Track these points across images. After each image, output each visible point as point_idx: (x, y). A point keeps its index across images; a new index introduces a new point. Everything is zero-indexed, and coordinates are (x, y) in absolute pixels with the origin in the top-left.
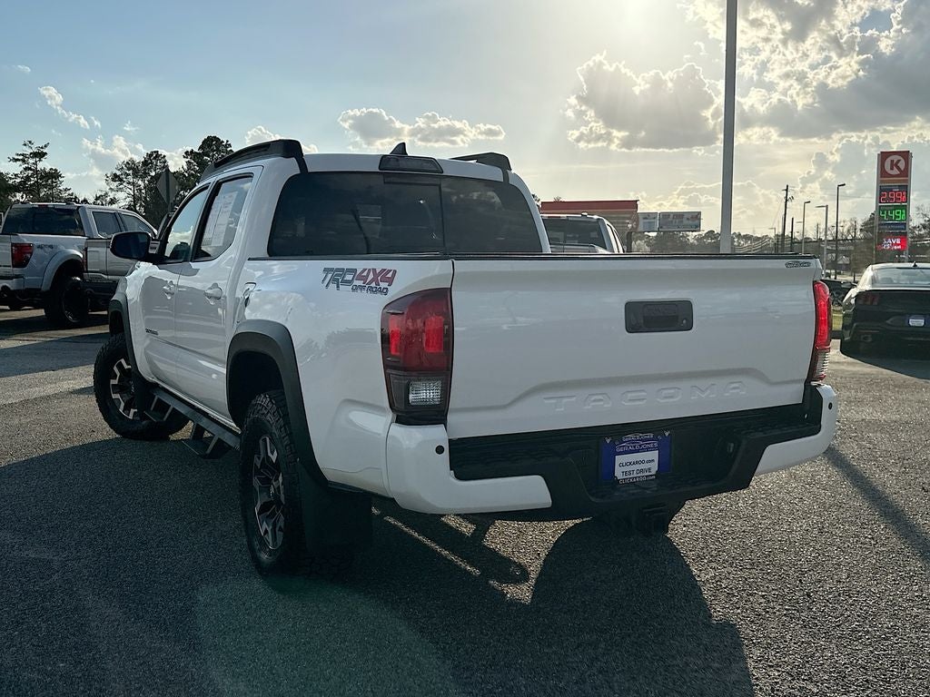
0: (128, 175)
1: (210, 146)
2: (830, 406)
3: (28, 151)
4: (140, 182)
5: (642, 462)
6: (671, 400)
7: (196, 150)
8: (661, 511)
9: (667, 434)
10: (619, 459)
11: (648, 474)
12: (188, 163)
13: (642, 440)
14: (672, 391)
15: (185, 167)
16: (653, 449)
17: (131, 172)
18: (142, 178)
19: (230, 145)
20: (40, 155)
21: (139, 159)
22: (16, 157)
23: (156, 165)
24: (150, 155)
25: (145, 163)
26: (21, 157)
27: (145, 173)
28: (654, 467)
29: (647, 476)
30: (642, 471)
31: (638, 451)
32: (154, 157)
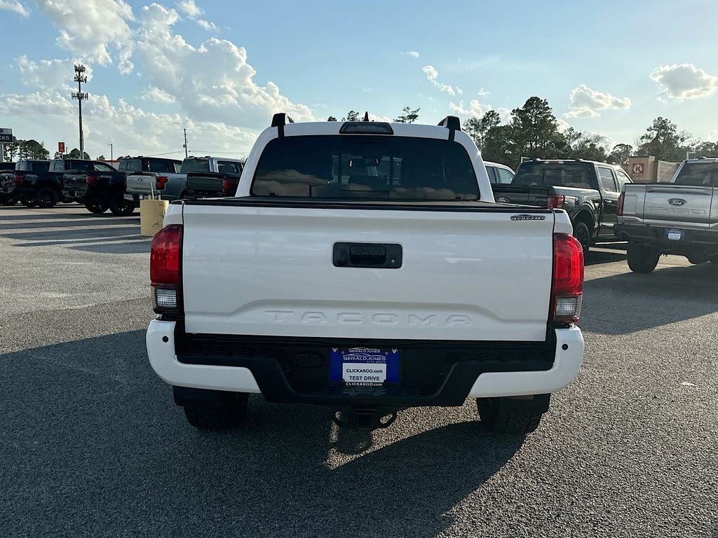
0: (471, 129)
1: (531, 104)
2: (565, 347)
3: (406, 115)
4: (479, 135)
5: (370, 371)
6: (389, 324)
7: (521, 108)
8: (370, 412)
9: (394, 351)
10: (346, 366)
11: (376, 381)
12: (515, 119)
13: (368, 353)
14: (390, 316)
15: (512, 122)
16: (382, 362)
17: (473, 127)
18: (481, 131)
19: (547, 103)
20: (413, 117)
21: (480, 117)
22: (398, 119)
23: (492, 121)
24: (488, 114)
25: (484, 120)
26: (401, 119)
27: (483, 127)
28: (383, 377)
29: (374, 383)
30: (369, 378)
31: (365, 362)
32: (492, 114)
